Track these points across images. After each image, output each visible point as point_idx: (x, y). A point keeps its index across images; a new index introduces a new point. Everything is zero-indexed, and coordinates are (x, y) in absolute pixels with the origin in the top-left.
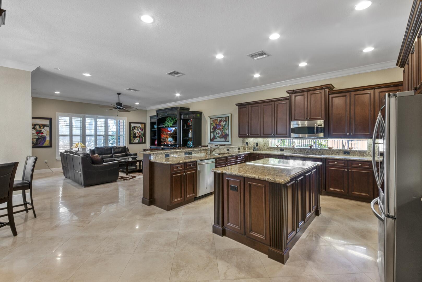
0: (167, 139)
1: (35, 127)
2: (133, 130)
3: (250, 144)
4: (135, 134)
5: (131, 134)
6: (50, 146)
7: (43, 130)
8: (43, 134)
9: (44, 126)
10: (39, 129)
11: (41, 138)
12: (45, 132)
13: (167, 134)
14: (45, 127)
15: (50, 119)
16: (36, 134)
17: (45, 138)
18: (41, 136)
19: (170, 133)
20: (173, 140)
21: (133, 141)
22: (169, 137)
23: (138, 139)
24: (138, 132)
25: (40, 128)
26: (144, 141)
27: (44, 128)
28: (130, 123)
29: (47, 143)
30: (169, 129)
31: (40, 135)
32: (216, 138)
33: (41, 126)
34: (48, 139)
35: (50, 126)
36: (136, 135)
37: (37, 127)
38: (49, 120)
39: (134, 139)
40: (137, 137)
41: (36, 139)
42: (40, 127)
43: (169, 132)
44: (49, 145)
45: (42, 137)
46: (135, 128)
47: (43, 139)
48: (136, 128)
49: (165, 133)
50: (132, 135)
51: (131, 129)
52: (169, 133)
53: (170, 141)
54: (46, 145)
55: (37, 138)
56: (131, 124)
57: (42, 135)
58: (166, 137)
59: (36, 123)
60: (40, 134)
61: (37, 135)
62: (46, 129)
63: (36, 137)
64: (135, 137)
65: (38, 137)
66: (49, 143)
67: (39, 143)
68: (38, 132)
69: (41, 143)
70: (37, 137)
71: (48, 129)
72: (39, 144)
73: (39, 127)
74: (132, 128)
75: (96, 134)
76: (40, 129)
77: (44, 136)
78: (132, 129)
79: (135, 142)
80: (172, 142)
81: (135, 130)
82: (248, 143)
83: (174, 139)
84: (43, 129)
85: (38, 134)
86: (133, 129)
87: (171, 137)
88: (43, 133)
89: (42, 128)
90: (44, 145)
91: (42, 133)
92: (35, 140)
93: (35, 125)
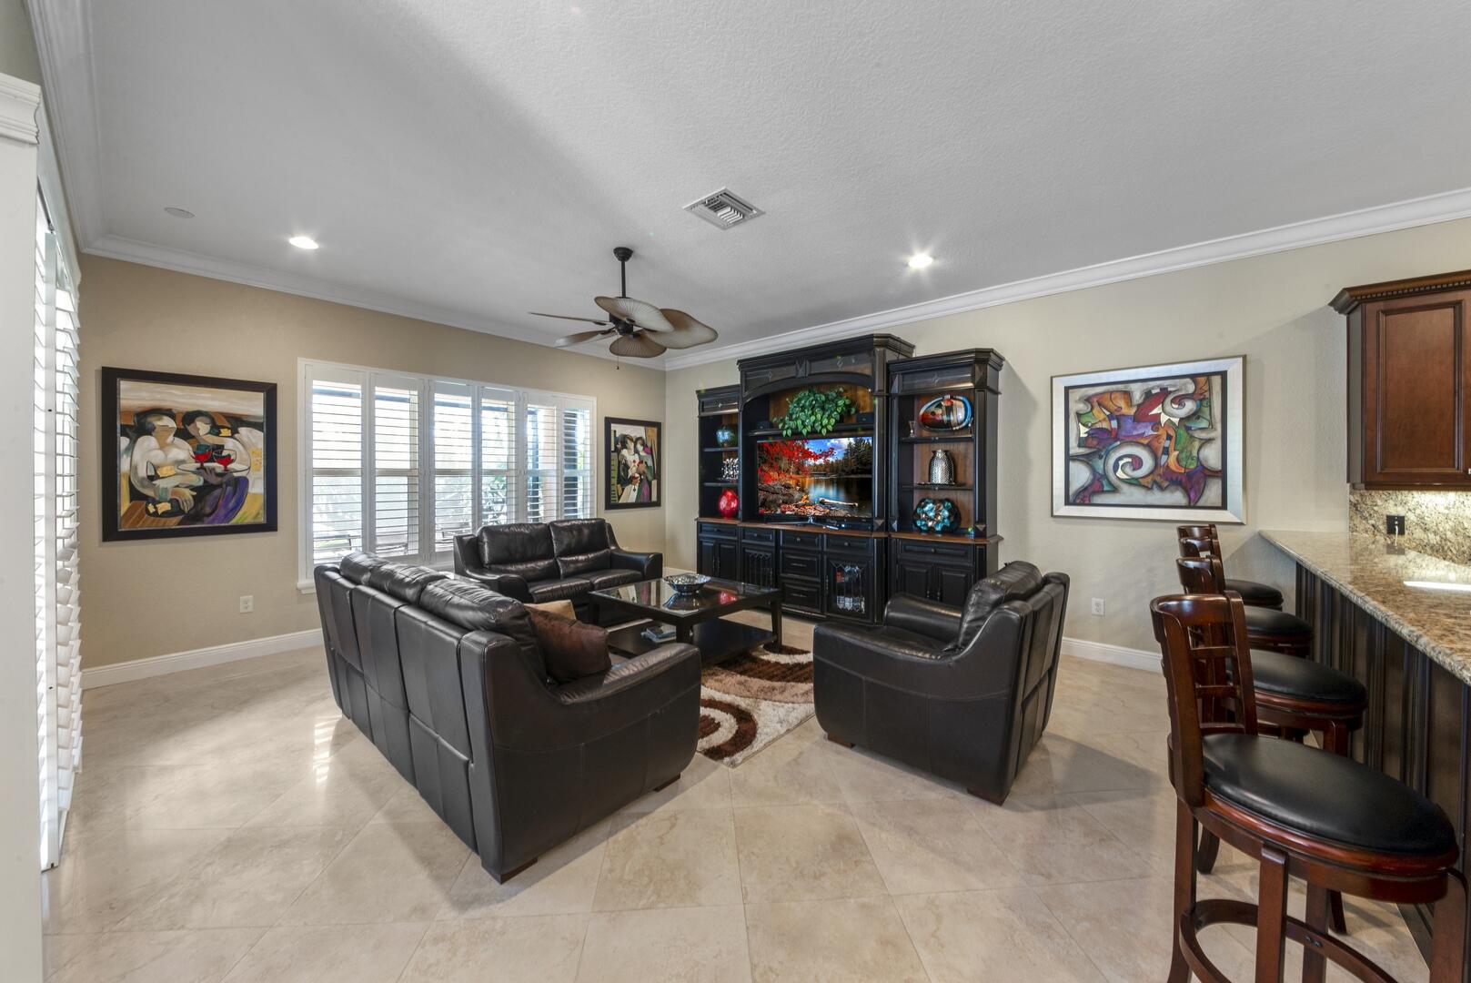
0: (802, 490)
1: (190, 428)
2: (617, 451)
3: (1426, 530)
4: (626, 467)
5: (612, 468)
6: (270, 525)
7: (230, 445)
8: (229, 466)
9: (236, 422)
10: (212, 440)
11: (219, 486)
12: (245, 450)
13: (800, 469)
14: (243, 430)
15: (270, 391)
16: (195, 465)
17: (241, 484)
18: (218, 475)
19: (821, 461)
20: (842, 495)
21: (619, 498)
22: (817, 482)
23: (634, 490)
24: (634, 461)
25: (218, 434)
26: (654, 498)
27: (234, 431)
28: (609, 421)
29: (252, 509)
30: (812, 446)
31: (214, 469)
32: (1115, 490)
33: (219, 424)
34: (257, 487)
35: (269, 425)
36: (630, 474)
37: (202, 428)
38: (261, 396)
39: (623, 490)
40: (630, 481)
41: (193, 488)
42: (216, 430)
43: (816, 457)
44: (262, 519)
45: (225, 479)
46: (624, 441)
47: (229, 488)
48: (629, 441)
49: (784, 463)
50: (614, 474)
51: (613, 449)
52: (811, 462)
53: (822, 503)
54: (249, 520)
55: (201, 483)
56: (614, 427)
57: (226, 470)
58: (792, 482)
59: (196, 409)
60: (218, 467)
61: (202, 468)
62: (245, 439)
63: (195, 476)
64: (625, 481)
65: (205, 481)
66: (262, 512)
67: (208, 510)
68: (205, 454)
69: (221, 512)
70: (198, 481)
71: (256, 438)
72: (209, 515)
73: (212, 428)
74: (616, 443)
75: (480, 465)
76: (215, 437)
77: (235, 475)
78: (616, 447)
79: (625, 501)
80: (833, 505)
81: (624, 452)
82: (1401, 520)
83: (848, 492)
84: (232, 437)
85: (206, 465)
86: (619, 446)
87: (829, 483)
88: (232, 461)
89: (225, 432)
90: (239, 519)
91: (227, 460)
92: (188, 494)
93: (190, 417)
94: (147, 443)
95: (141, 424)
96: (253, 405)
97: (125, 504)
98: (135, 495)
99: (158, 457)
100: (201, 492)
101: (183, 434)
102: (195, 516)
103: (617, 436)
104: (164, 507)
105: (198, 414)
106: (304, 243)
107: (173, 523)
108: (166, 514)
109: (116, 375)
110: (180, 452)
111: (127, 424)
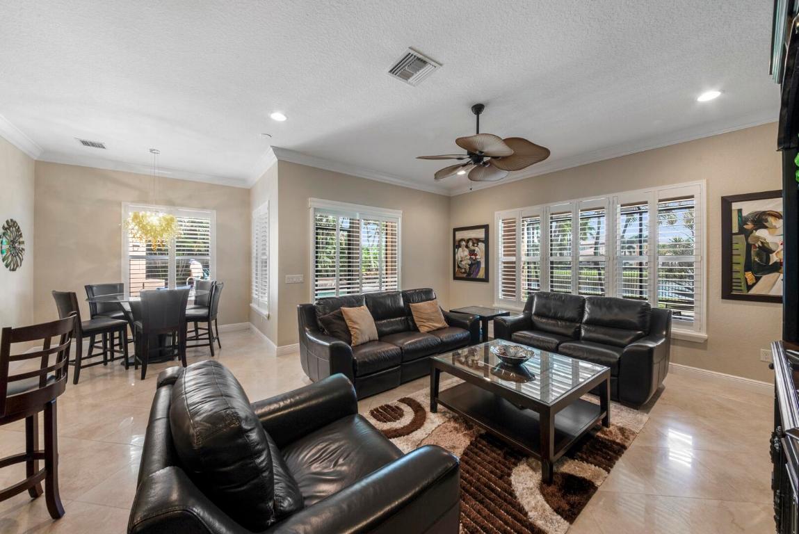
1: (468, 244)
2: (745, 231)
4: (764, 250)
5: (737, 252)
6: (486, 280)
7: (477, 249)
9: (478, 240)
10: (472, 248)
11: (474, 264)
12: (480, 251)
15: (486, 227)
16: (469, 257)
17: (479, 263)
18: (474, 260)
21: (749, 287)
25: (474, 245)
27: (478, 244)
28: (727, 202)
29: (481, 274)
31: (473, 258)
33: (474, 242)
35: (486, 241)
36: (771, 258)
37: (470, 244)
38: (483, 230)
39: (758, 279)
40: (776, 268)
41: (469, 265)
44: (485, 277)
45: (476, 261)
46: (760, 220)
47: (476, 265)
48: (769, 219)
50: (739, 259)
51: (735, 229)
56: (735, 206)
57: (476, 258)
61: (471, 257)
62: (480, 247)
63: (469, 260)
64: (760, 266)
66: (485, 274)
67: (472, 272)
69: (475, 273)
70: (470, 262)
72: (472, 274)
74: (742, 224)
77: (478, 260)
78: (741, 228)
79: (763, 293)
81: (761, 233)
84: (477, 247)
86: (749, 226)
89: (476, 245)
90: (478, 276)
91: (476, 255)
93: (468, 241)
94: (460, 249)
95: (459, 246)
96: (480, 234)
97: (457, 269)
98: (459, 267)
99: (462, 254)
100: (471, 265)
101: (467, 246)
102: (469, 274)
103: (745, 214)
104: (463, 270)
105: (470, 239)
107: (465, 275)
108: (464, 273)
109: (455, 230)
110: (467, 252)
111: (457, 245)
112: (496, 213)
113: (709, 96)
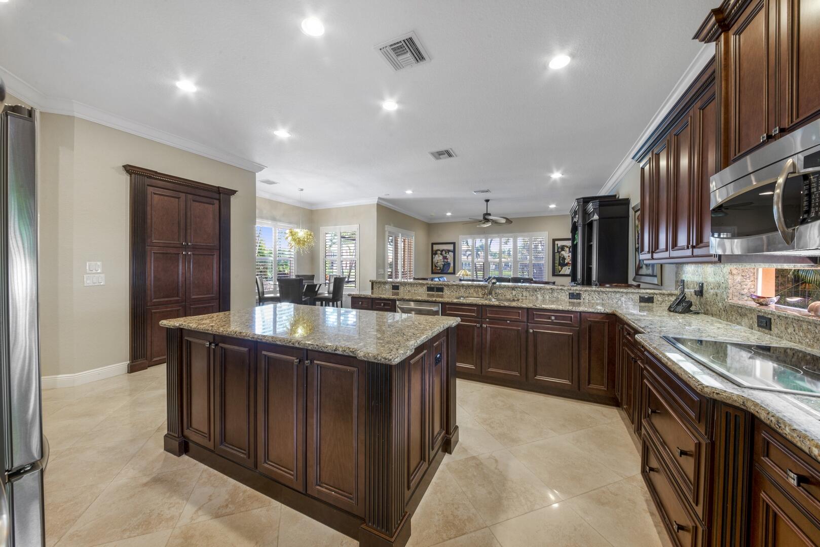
2: (559, 252)
4: (564, 259)
5: (556, 259)
7: (448, 256)
10: (445, 255)
11: (446, 264)
12: (450, 257)
15: (454, 244)
16: (443, 260)
17: (449, 264)
18: (446, 262)
21: (560, 272)
23: (569, 269)
24: (569, 256)
27: (449, 253)
28: (554, 240)
29: (451, 270)
34: (452, 265)
35: (454, 251)
36: (566, 261)
37: (444, 252)
38: (452, 245)
39: (562, 269)
40: (567, 264)
46: (563, 248)
48: (565, 248)
50: (557, 262)
51: (556, 251)
56: (556, 242)
64: (563, 264)
68: (445, 258)
69: (446, 270)
70: (443, 264)
71: (451, 254)
74: (558, 249)
77: (449, 262)
78: (557, 250)
79: (563, 273)
81: (563, 252)
86: (560, 250)
89: (447, 253)
90: (449, 272)
91: (447, 259)
92: (442, 266)
93: (442, 251)
94: (437, 256)
95: (436, 254)
96: (451, 247)
97: (434, 268)
98: (435, 266)
99: (438, 259)
100: (444, 265)
101: (441, 254)
102: (443, 270)
103: (559, 246)
104: (439, 268)
105: (443, 250)
106: (449, 214)
107: (440, 271)
108: (439, 270)
109: (433, 244)
110: (441, 257)
111: (434, 253)
112: (460, 236)
113: (552, 206)
